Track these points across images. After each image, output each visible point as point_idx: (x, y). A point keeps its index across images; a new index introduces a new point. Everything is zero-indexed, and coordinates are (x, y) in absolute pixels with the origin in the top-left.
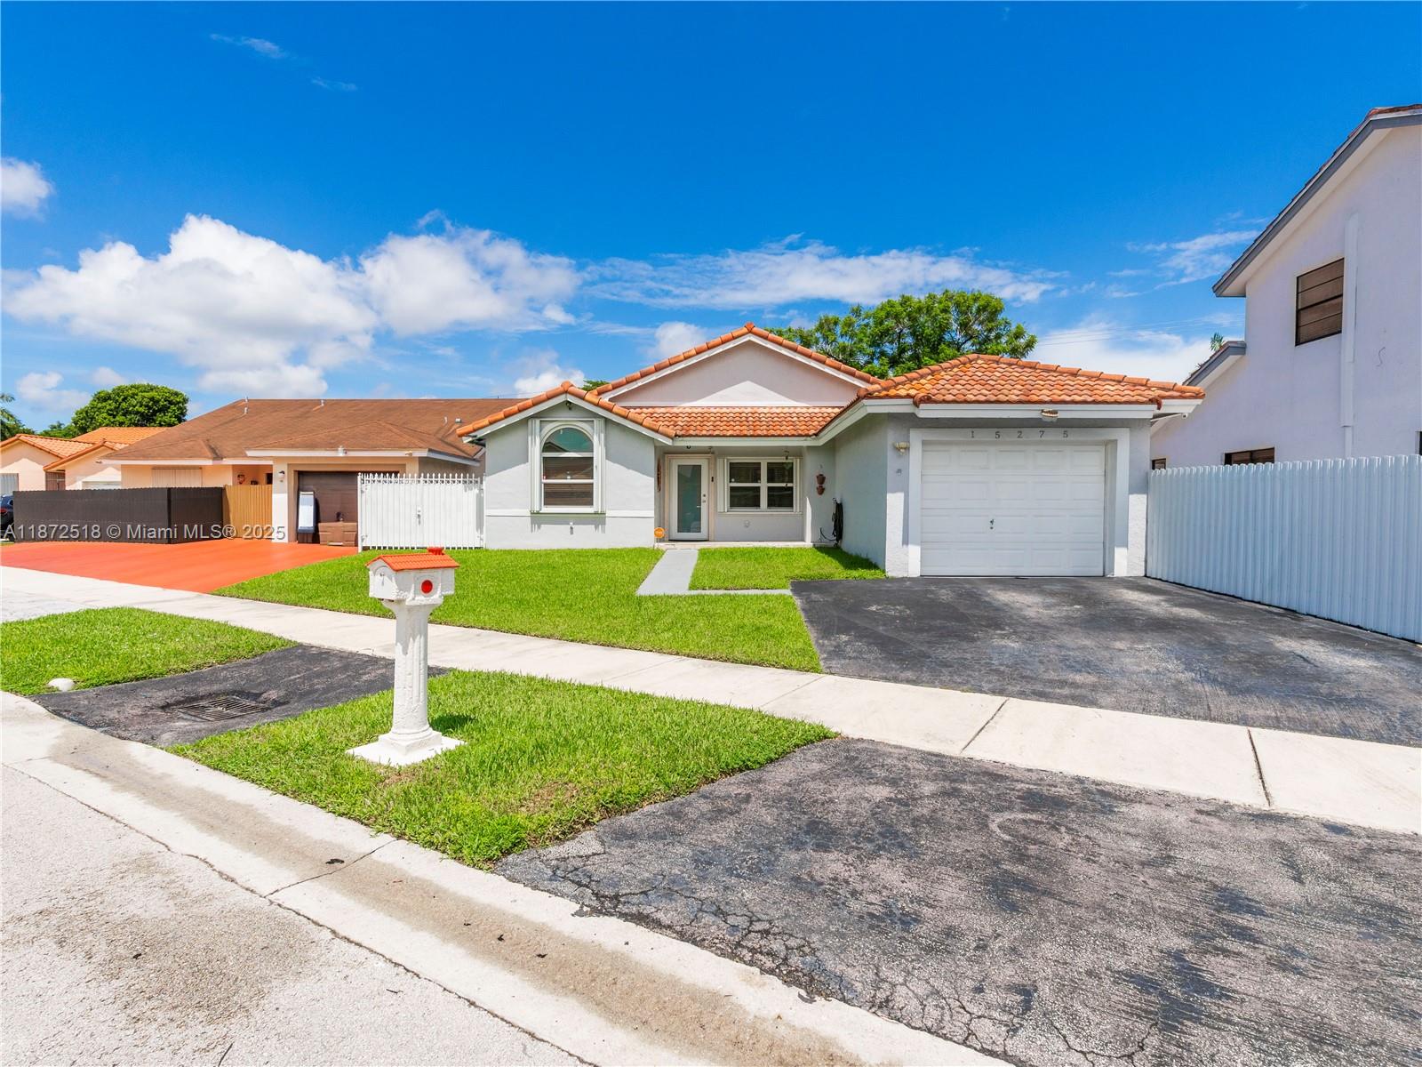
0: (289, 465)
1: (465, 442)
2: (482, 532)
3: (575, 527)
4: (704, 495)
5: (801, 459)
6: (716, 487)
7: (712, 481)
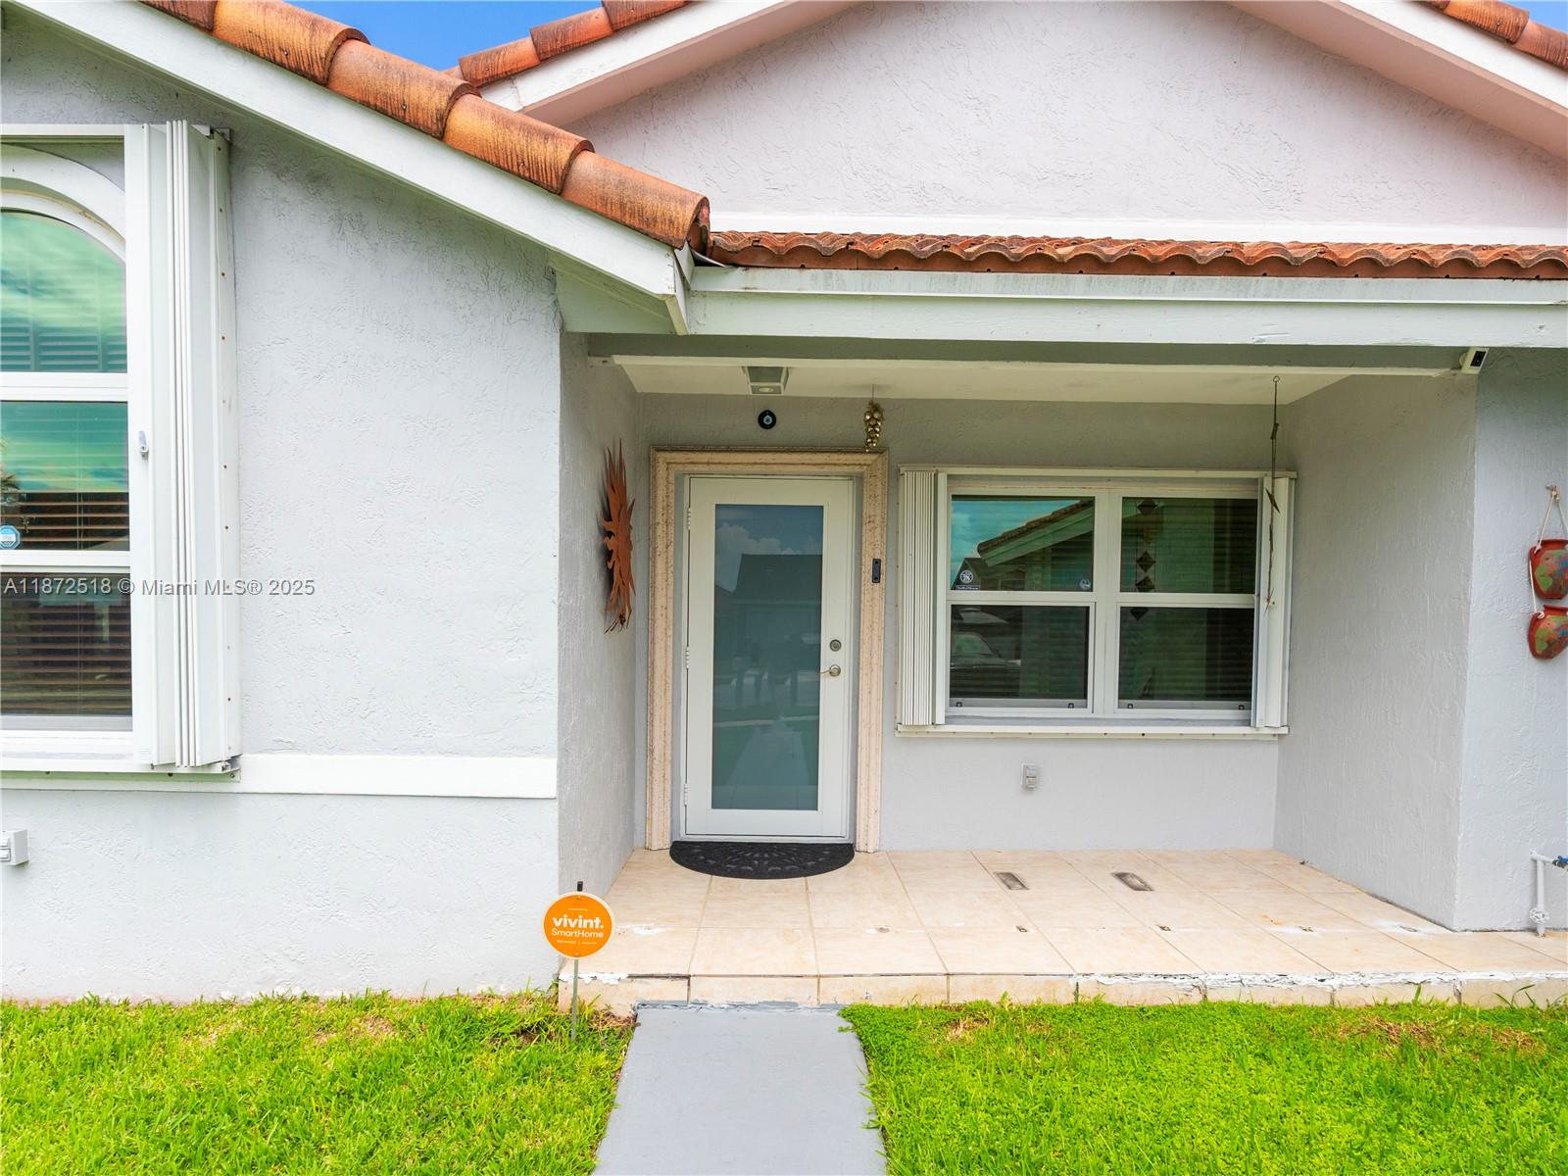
4: (835, 645)
5: (1295, 481)
6: (894, 607)
7: (876, 579)
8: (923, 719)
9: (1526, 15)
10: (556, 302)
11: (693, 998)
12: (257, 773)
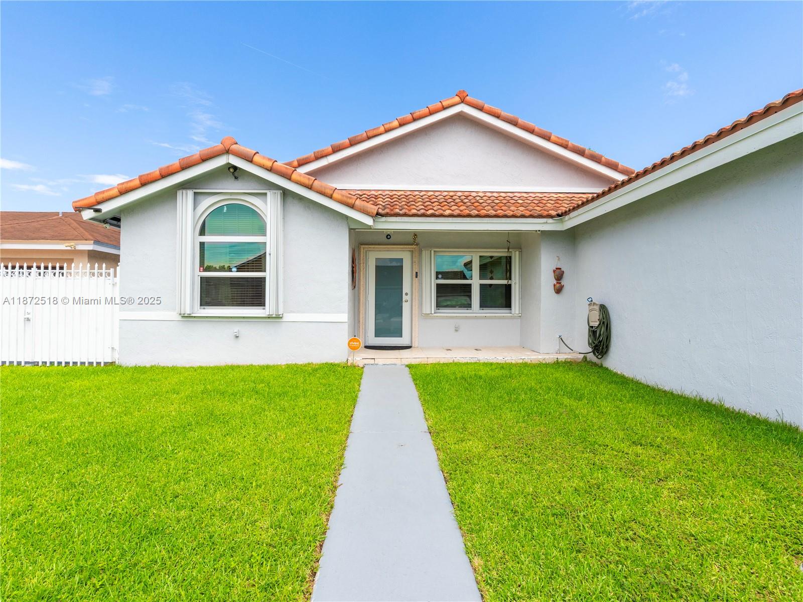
4: (407, 294)
5: (521, 252)
6: (421, 284)
7: (416, 277)
8: (428, 312)
9: (568, 142)
10: (348, 223)
11: (376, 363)
12: (288, 317)
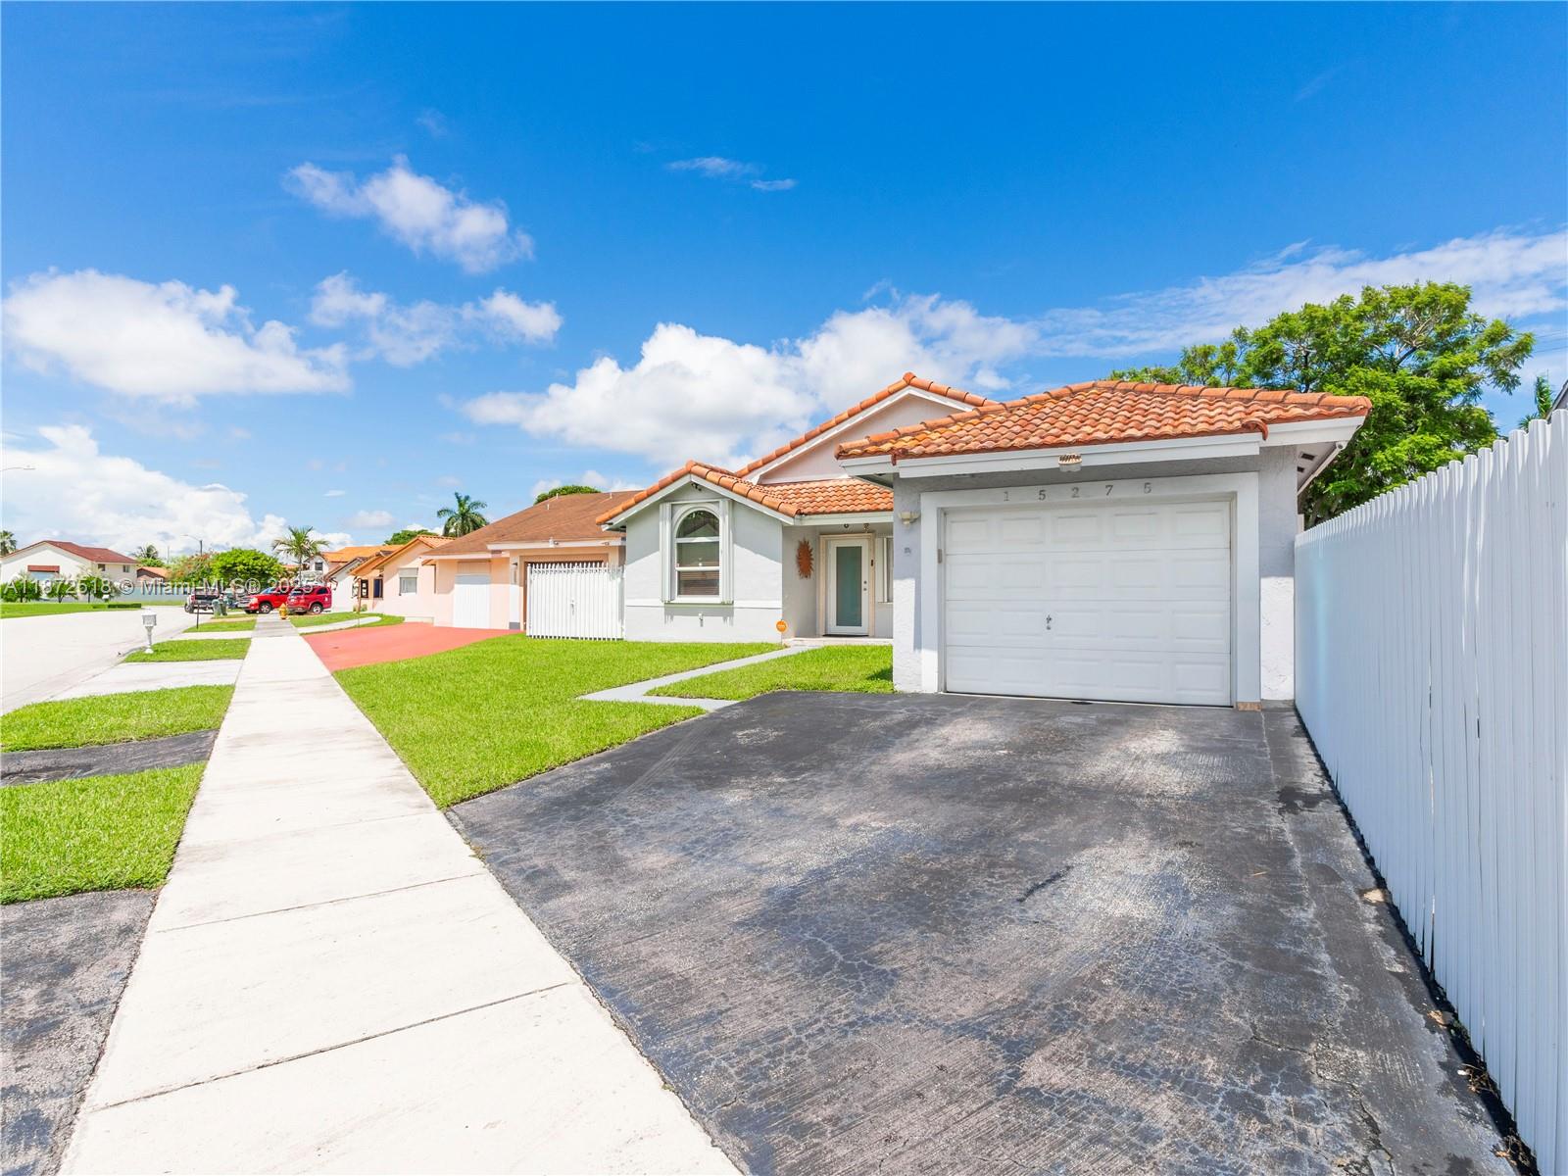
0: (521, 557)
1: (603, 530)
2: (622, 623)
3: (705, 618)
4: (865, 582)
6: (875, 571)
7: (872, 565)
